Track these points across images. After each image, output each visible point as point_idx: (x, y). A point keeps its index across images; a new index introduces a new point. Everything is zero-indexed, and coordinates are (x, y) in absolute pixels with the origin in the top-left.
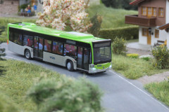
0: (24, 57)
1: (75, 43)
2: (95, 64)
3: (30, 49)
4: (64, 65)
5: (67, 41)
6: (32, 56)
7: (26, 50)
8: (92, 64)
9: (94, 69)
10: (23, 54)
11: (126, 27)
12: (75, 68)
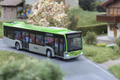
0: (15, 48)
1: (52, 35)
2: (69, 51)
3: (19, 42)
4: (45, 53)
5: (47, 34)
6: (21, 48)
7: (17, 43)
8: (66, 52)
9: (68, 55)
10: (14, 46)
11: (98, 25)
12: (53, 55)
